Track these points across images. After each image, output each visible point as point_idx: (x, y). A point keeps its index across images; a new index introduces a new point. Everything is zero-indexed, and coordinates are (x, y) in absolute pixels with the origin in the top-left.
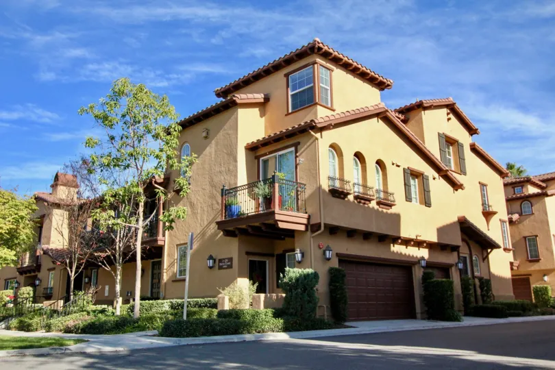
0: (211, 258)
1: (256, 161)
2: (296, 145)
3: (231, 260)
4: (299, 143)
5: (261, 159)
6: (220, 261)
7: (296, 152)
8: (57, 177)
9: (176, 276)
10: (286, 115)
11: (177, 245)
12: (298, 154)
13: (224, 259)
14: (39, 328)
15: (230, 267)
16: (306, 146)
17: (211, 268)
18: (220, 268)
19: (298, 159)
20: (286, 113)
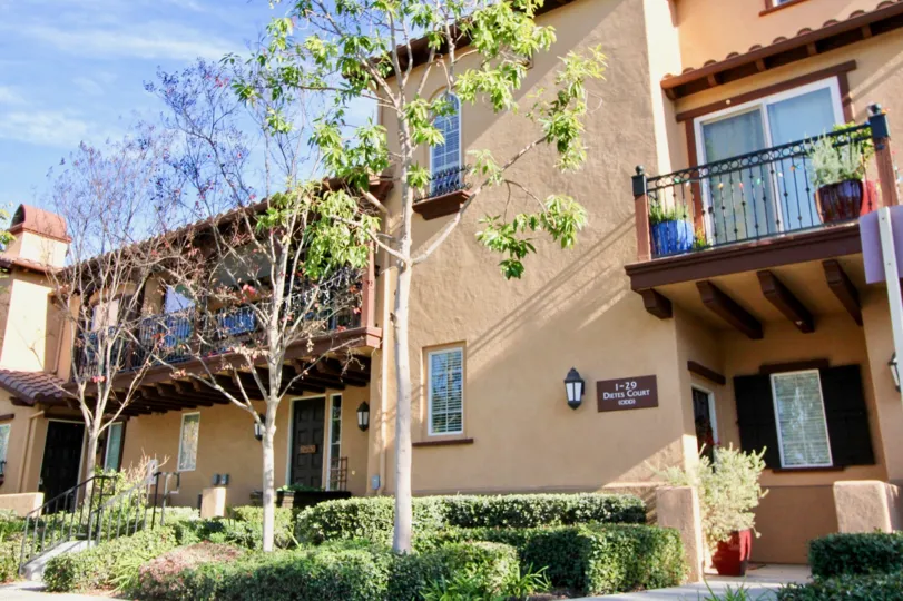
0: (573, 376)
1: (683, 125)
2: (843, 72)
3: (649, 382)
4: (852, 66)
5: (697, 121)
6: (603, 386)
7: (844, 89)
8: (20, 215)
9: (424, 431)
10: (762, 14)
11: (424, 349)
12: (851, 95)
13: (622, 381)
14: (11, 575)
15: (651, 401)
16: (881, 72)
17: (574, 405)
18: (605, 406)
19: (853, 106)
20: (763, 8)
